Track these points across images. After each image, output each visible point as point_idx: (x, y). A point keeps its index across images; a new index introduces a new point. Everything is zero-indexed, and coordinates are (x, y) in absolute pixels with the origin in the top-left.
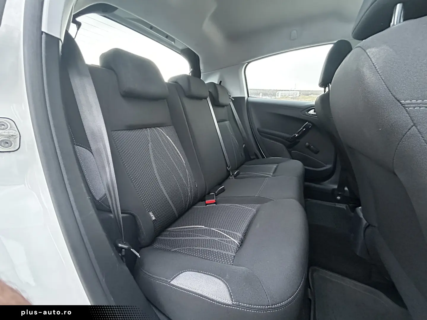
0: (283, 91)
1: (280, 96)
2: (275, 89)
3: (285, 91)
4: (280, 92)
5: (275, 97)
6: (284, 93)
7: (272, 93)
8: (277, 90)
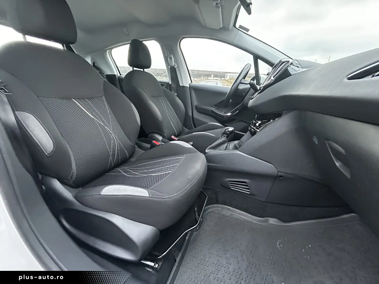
0: (231, 73)
1: (228, 78)
2: (225, 72)
3: (233, 73)
4: (229, 74)
5: (224, 79)
6: (232, 75)
7: (222, 75)
8: (226, 73)
